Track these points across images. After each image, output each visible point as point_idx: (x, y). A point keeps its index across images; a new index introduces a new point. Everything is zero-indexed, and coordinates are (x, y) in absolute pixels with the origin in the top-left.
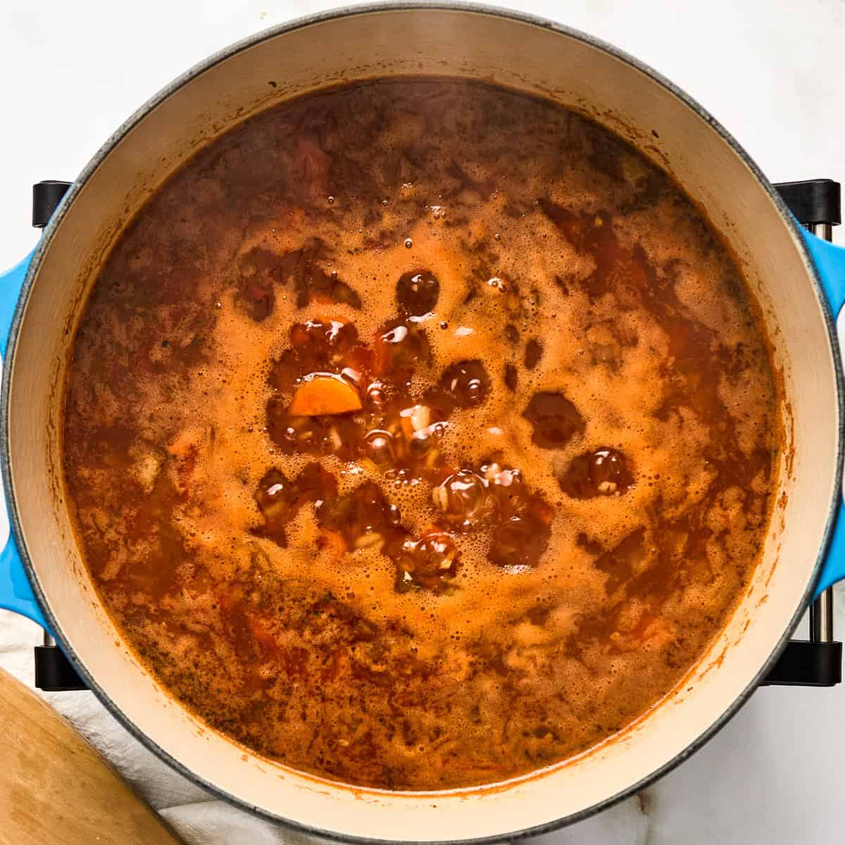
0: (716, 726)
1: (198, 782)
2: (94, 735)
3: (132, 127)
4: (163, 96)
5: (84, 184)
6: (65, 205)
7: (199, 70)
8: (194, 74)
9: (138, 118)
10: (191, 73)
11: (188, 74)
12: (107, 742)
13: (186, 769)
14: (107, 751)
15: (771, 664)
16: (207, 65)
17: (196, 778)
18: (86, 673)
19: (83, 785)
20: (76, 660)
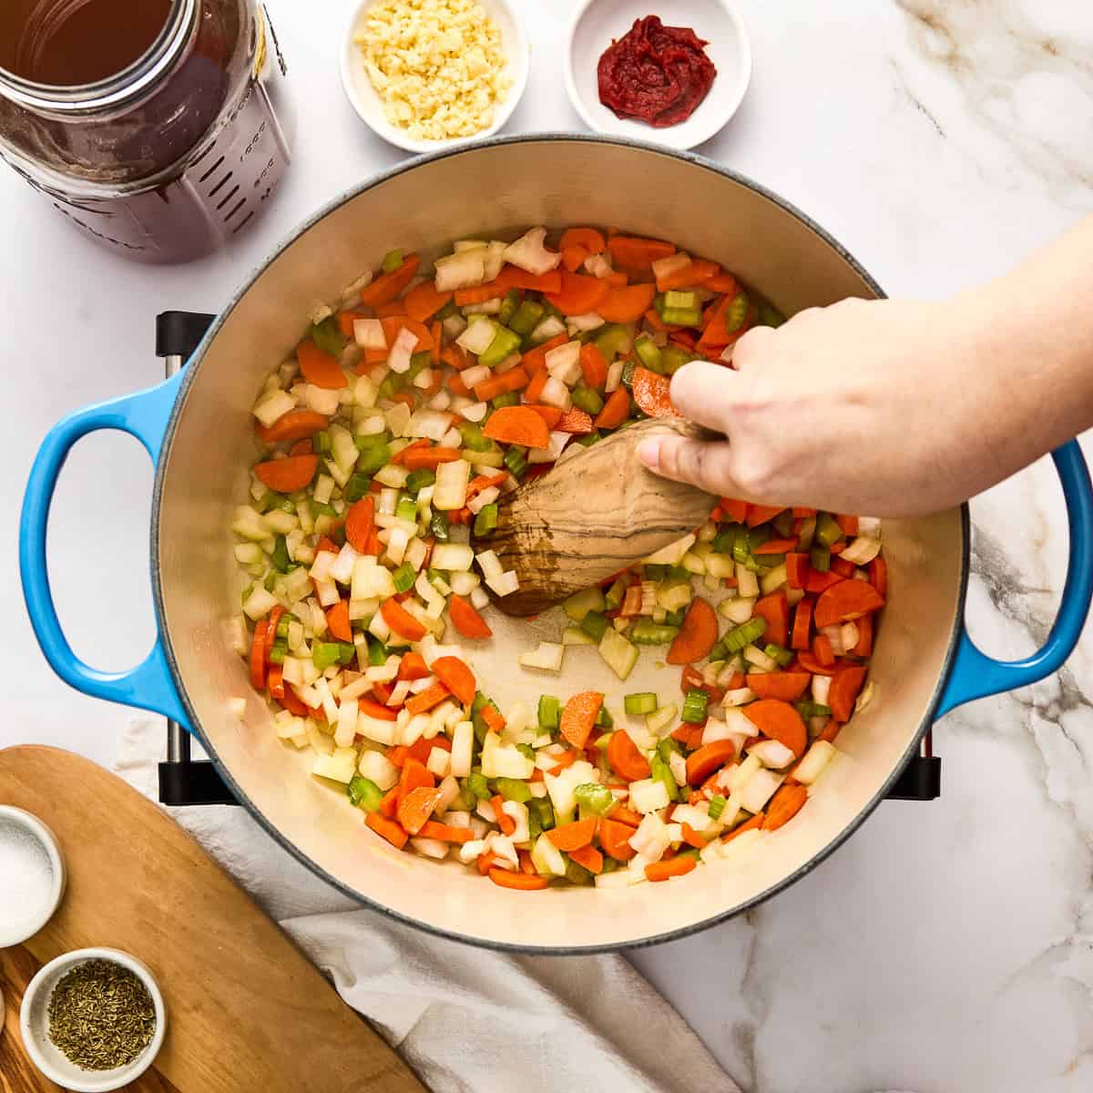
0: (835, 843)
1: (333, 884)
2: (217, 848)
3: (287, 246)
4: (317, 218)
5: (238, 301)
6: (219, 321)
7: (353, 193)
8: (348, 197)
9: (293, 238)
10: (345, 196)
11: (342, 196)
12: (229, 856)
13: (322, 870)
14: (229, 864)
15: (890, 785)
16: (360, 190)
17: (332, 879)
18: (227, 775)
19: (206, 896)
20: (219, 763)
